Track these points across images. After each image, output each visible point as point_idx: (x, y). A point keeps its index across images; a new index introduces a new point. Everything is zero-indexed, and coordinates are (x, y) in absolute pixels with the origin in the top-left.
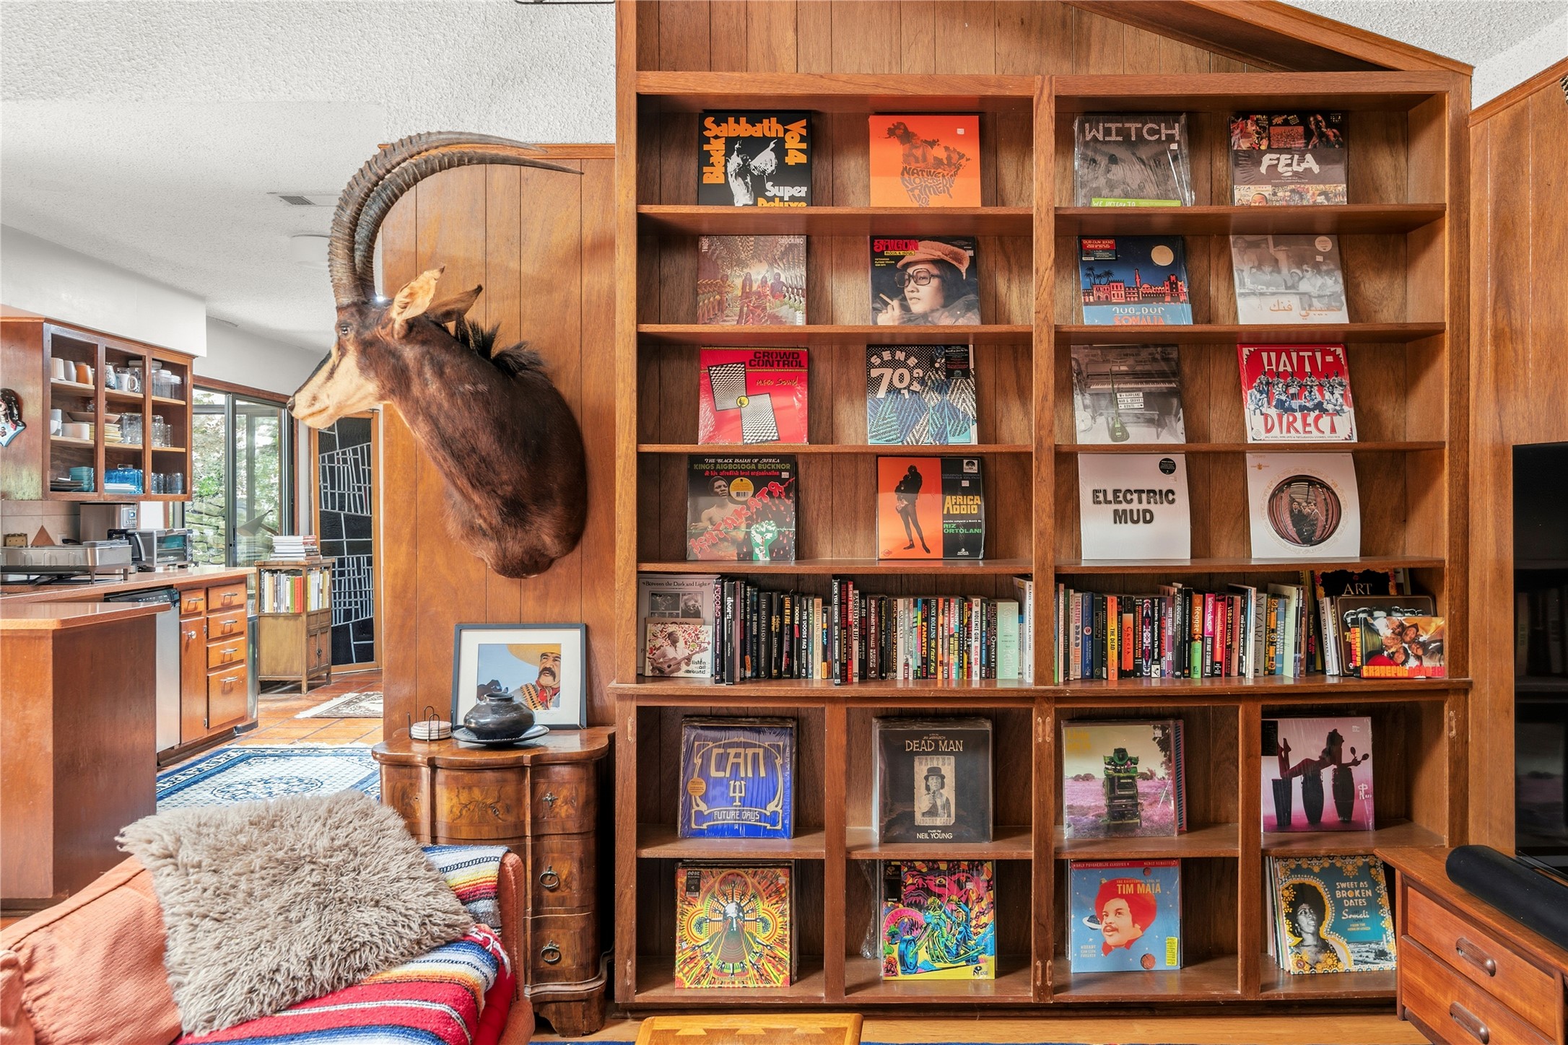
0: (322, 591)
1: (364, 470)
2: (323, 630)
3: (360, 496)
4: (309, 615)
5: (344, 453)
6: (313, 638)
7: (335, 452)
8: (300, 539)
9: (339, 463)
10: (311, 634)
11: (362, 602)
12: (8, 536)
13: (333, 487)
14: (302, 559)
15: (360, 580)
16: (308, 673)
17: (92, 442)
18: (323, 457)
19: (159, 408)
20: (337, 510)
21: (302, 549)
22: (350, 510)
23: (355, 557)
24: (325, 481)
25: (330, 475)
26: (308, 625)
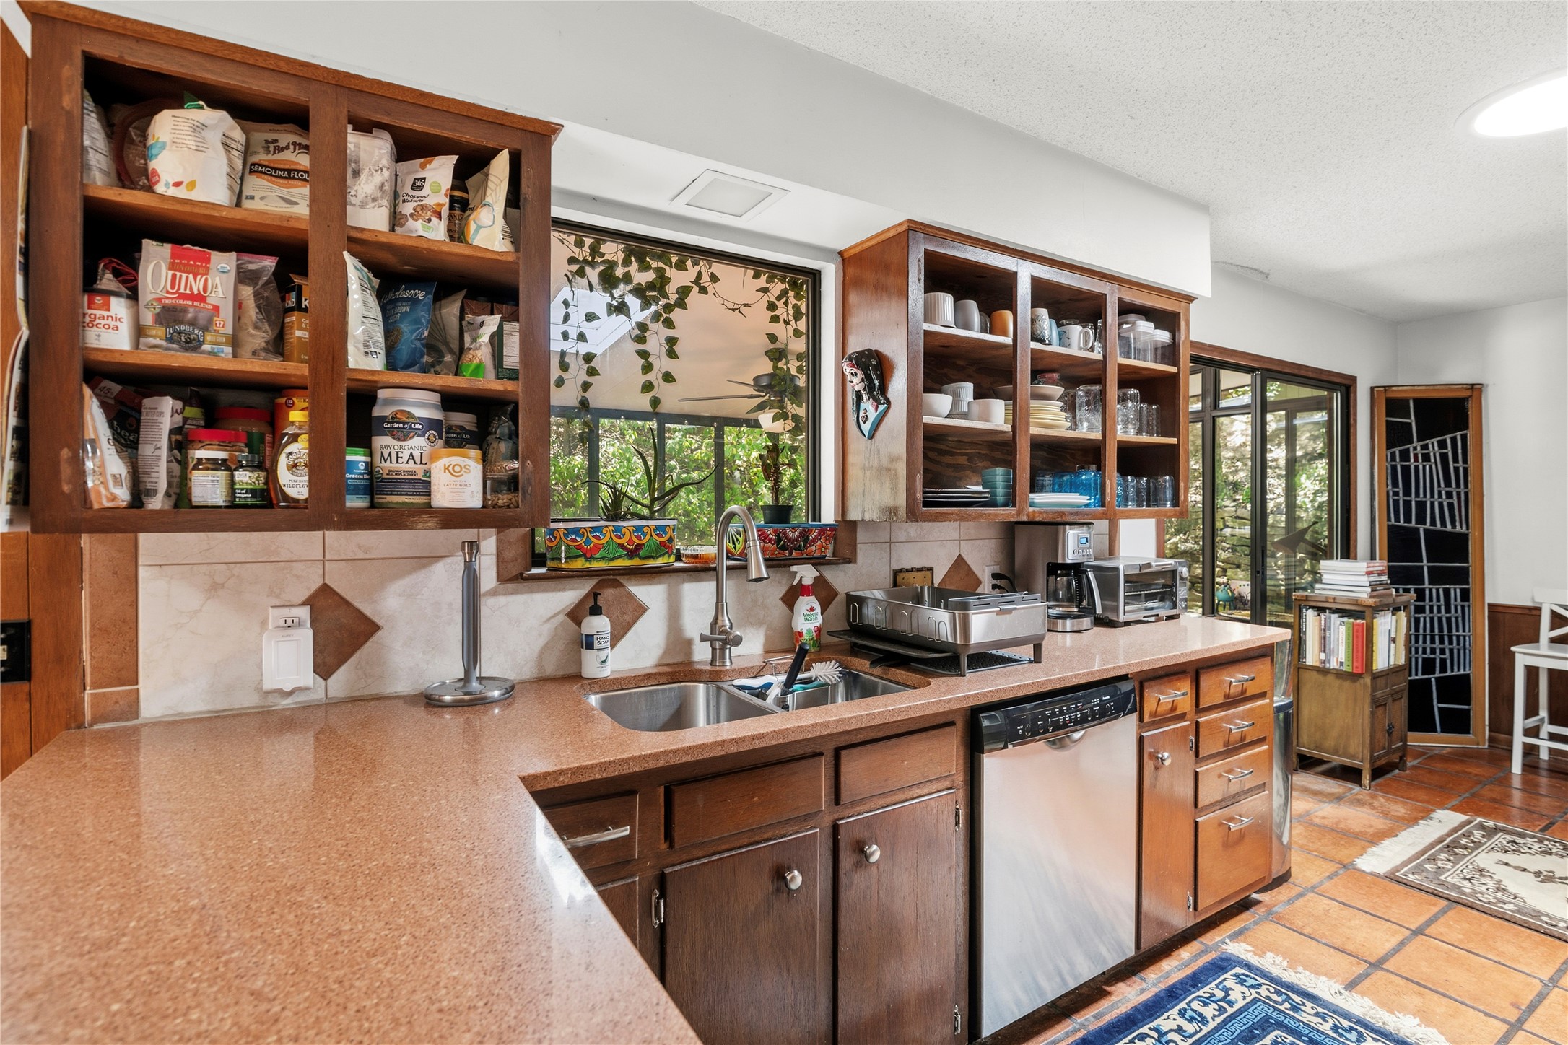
0: (1394, 640)
1: (1456, 469)
2: (1395, 696)
3: (1451, 506)
4: (1376, 676)
5: (1425, 447)
6: (1380, 710)
7: (1411, 447)
8: (1360, 566)
9: (1416, 459)
10: (1377, 704)
11: (1451, 651)
12: (900, 571)
13: (1407, 492)
14: (1364, 595)
15: (1449, 620)
16: (1373, 759)
17: (1008, 428)
18: (1393, 455)
19: (1129, 378)
20: (1413, 524)
21: (1365, 580)
22: (1433, 523)
23: (1441, 587)
24: (1395, 484)
25: (1401, 478)
26: (1374, 689)
